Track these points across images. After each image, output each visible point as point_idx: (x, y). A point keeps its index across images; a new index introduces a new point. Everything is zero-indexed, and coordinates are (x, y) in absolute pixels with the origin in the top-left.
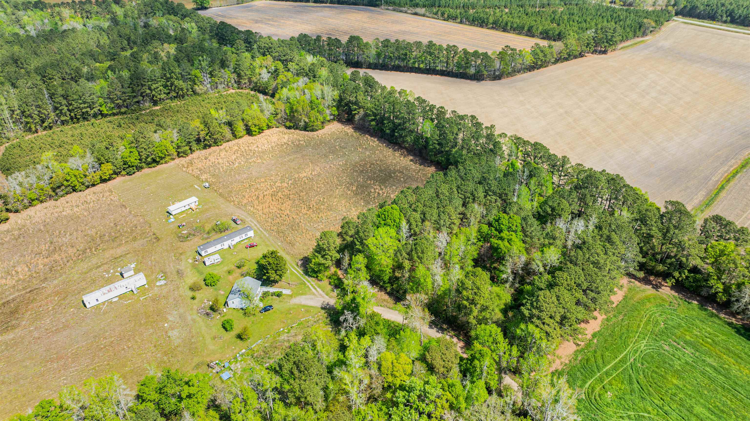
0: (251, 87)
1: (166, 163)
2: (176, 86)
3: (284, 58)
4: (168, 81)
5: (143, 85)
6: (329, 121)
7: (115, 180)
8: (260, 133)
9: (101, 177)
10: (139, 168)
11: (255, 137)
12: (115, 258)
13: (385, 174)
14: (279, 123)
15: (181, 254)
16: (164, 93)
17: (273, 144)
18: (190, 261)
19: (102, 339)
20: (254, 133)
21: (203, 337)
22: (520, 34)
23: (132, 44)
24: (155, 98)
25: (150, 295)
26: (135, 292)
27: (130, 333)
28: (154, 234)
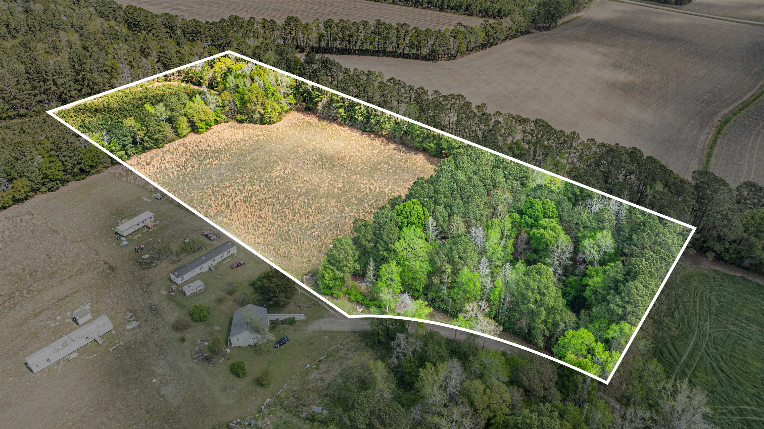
0: (181, 78)
1: (98, 172)
2: (89, 80)
3: (219, 43)
4: (78, 75)
5: (45, 81)
6: (286, 112)
7: (33, 199)
8: (207, 129)
9: (14, 197)
10: (64, 182)
11: (202, 135)
12: (60, 300)
13: (370, 167)
14: (227, 116)
15: (149, 285)
16: (75, 89)
17: (227, 142)
18: (164, 293)
19: (67, 413)
20: (200, 130)
21: (210, 390)
22: (458, 13)
23: (14, 33)
24: (63, 96)
25: (122, 343)
26: (100, 342)
27: (107, 399)
28: (106, 263)
